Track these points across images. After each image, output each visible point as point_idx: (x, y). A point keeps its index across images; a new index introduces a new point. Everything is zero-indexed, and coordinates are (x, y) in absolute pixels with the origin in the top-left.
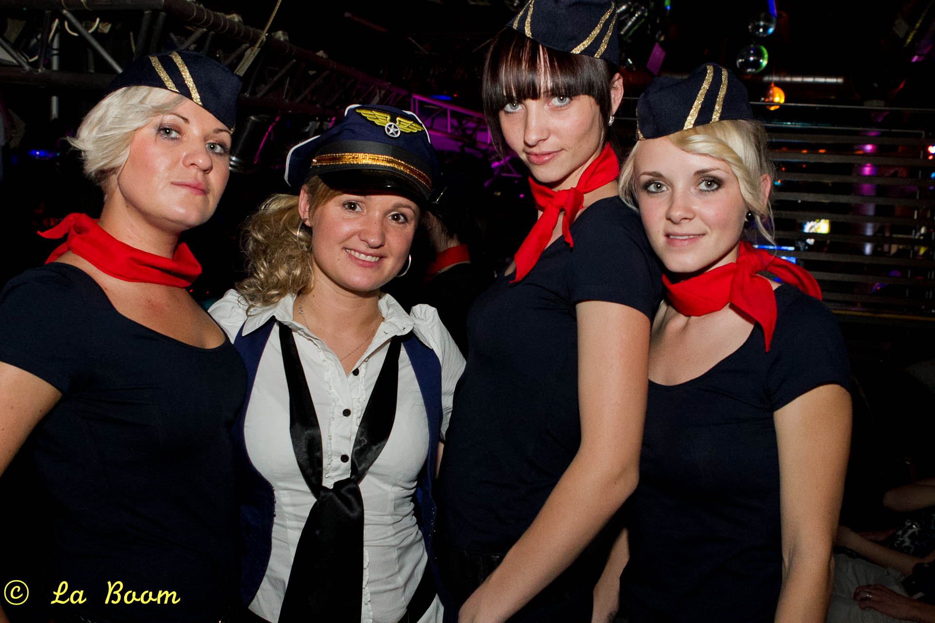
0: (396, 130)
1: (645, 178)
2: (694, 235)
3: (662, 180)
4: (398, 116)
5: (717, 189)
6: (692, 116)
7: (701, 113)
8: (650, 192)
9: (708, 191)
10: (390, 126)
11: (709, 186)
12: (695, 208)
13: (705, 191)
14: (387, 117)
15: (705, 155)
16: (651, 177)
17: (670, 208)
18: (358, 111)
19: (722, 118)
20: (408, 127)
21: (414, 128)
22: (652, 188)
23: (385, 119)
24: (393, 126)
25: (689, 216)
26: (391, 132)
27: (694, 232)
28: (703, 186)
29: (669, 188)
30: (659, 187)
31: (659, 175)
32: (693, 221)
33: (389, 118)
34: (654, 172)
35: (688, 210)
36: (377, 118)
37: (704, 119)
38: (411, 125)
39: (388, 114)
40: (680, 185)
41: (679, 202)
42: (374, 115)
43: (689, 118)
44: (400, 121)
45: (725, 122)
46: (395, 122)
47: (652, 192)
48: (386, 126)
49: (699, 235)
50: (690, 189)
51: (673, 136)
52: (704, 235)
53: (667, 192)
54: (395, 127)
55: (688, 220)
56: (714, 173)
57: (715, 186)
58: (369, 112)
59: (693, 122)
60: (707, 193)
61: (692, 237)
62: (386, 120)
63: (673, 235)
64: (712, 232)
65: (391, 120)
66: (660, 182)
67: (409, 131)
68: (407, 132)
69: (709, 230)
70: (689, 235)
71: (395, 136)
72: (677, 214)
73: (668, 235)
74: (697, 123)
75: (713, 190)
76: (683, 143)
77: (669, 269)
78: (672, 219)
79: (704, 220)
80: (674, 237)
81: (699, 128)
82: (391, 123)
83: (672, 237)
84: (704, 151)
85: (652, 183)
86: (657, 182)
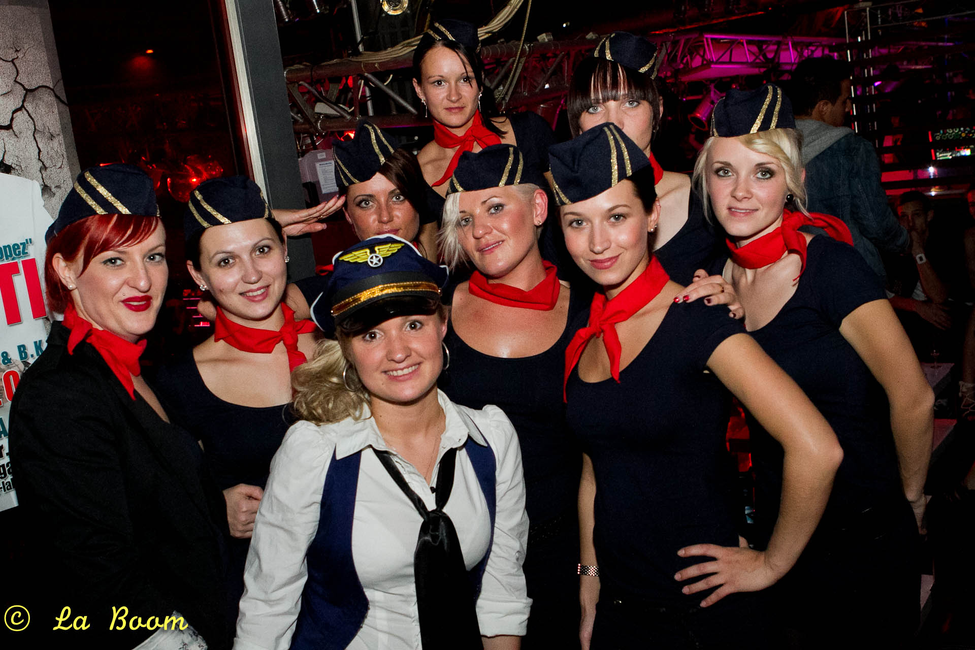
0: (378, 259)
1: (717, 166)
2: (750, 210)
3: (729, 168)
4: (376, 246)
5: (770, 178)
6: (757, 124)
7: (763, 123)
8: (719, 176)
9: (764, 179)
10: (372, 258)
11: (763, 175)
12: (754, 191)
13: (761, 179)
14: (366, 252)
15: (765, 153)
16: (723, 165)
17: (735, 190)
18: (341, 259)
19: (777, 127)
20: (388, 251)
21: (394, 249)
22: (721, 173)
23: (365, 254)
24: (374, 257)
25: (749, 196)
26: (374, 263)
27: (750, 208)
28: (759, 175)
29: (735, 174)
30: (726, 172)
31: (728, 165)
32: (750, 200)
33: (368, 251)
34: (726, 162)
35: (748, 192)
36: (358, 257)
37: (765, 127)
38: (390, 247)
39: (366, 248)
40: (743, 173)
41: (742, 185)
42: (355, 255)
43: (755, 125)
44: (379, 249)
45: (779, 130)
46: (375, 252)
47: (721, 176)
48: (369, 260)
49: (753, 210)
50: (750, 176)
51: (742, 137)
52: (757, 210)
53: (733, 177)
54: (377, 257)
55: (747, 199)
56: (769, 166)
57: (768, 176)
58: (349, 255)
59: (757, 128)
60: (763, 180)
61: (748, 211)
62: (367, 255)
63: (733, 208)
64: (763, 209)
65: (371, 253)
66: (728, 169)
67: (389, 254)
68: (388, 255)
69: (761, 206)
70: (746, 210)
71: (379, 265)
72: (740, 194)
73: (730, 209)
74: (760, 130)
75: (767, 179)
76: (749, 143)
77: (729, 233)
78: (736, 197)
79: (759, 200)
80: (735, 210)
81: (761, 133)
82: (371, 256)
83: (733, 210)
84: (764, 151)
85: (721, 170)
86: (725, 169)
